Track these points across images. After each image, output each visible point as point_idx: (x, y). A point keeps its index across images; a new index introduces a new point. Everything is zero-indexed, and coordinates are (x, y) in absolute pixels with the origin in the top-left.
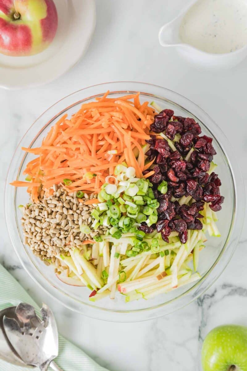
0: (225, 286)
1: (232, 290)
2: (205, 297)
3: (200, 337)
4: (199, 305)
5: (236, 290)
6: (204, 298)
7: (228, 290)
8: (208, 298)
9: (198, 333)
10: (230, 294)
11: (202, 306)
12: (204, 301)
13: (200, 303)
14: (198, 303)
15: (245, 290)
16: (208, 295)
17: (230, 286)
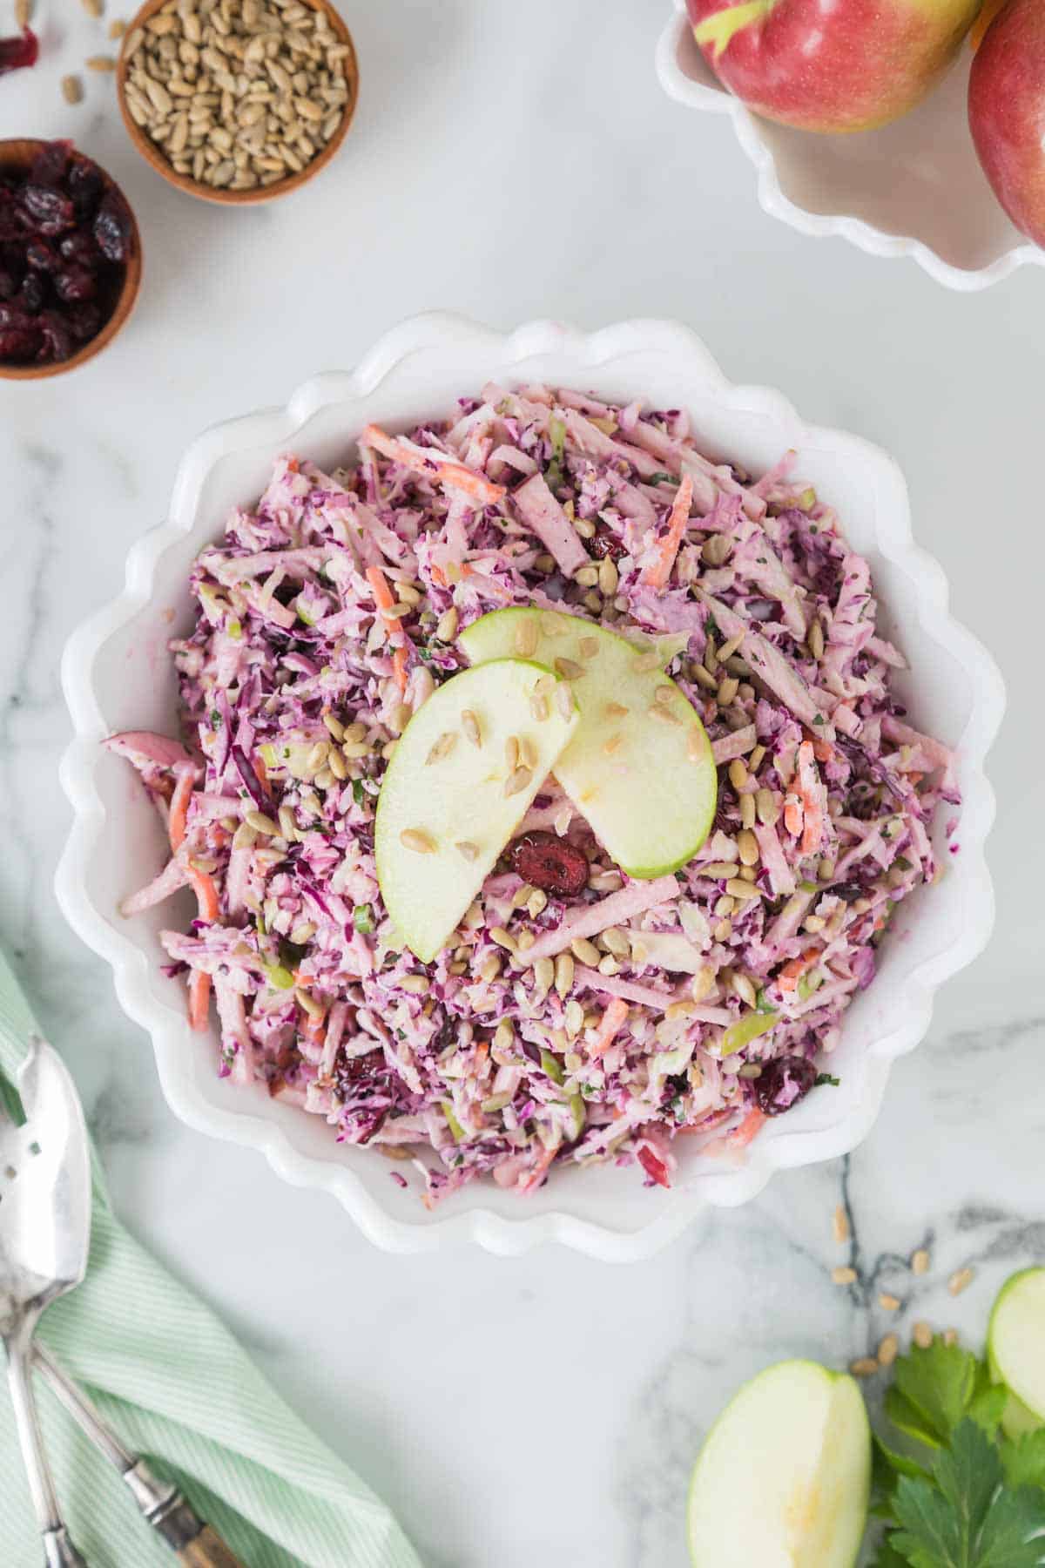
0: (970, 1217)
1: (1005, 1235)
2: (884, 1266)
4: (855, 1300)
5: (1020, 1236)
6: (877, 1272)
7: (984, 1236)
8: (895, 1270)
10: (994, 1252)
11: (867, 1305)
12: (878, 1281)
13: (859, 1292)
14: (851, 1291)
16: (896, 1258)
17: (994, 1216)
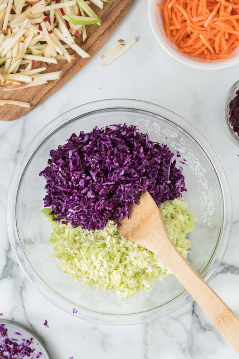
1: (225, 268)
3: (193, 312)
5: (228, 269)
9: (192, 308)
15: (237, 268)
